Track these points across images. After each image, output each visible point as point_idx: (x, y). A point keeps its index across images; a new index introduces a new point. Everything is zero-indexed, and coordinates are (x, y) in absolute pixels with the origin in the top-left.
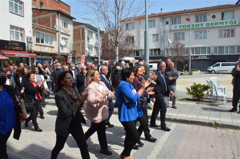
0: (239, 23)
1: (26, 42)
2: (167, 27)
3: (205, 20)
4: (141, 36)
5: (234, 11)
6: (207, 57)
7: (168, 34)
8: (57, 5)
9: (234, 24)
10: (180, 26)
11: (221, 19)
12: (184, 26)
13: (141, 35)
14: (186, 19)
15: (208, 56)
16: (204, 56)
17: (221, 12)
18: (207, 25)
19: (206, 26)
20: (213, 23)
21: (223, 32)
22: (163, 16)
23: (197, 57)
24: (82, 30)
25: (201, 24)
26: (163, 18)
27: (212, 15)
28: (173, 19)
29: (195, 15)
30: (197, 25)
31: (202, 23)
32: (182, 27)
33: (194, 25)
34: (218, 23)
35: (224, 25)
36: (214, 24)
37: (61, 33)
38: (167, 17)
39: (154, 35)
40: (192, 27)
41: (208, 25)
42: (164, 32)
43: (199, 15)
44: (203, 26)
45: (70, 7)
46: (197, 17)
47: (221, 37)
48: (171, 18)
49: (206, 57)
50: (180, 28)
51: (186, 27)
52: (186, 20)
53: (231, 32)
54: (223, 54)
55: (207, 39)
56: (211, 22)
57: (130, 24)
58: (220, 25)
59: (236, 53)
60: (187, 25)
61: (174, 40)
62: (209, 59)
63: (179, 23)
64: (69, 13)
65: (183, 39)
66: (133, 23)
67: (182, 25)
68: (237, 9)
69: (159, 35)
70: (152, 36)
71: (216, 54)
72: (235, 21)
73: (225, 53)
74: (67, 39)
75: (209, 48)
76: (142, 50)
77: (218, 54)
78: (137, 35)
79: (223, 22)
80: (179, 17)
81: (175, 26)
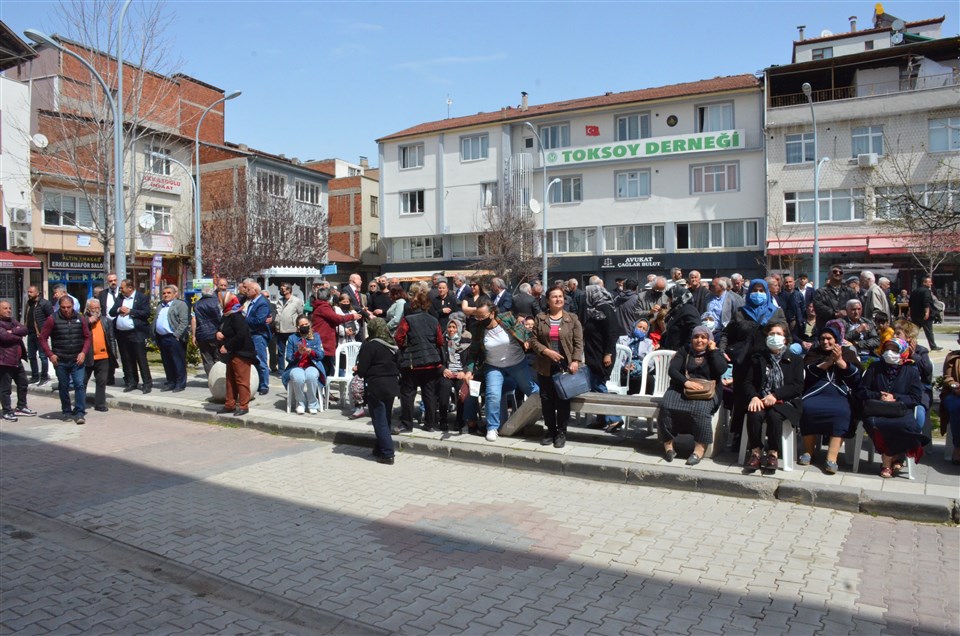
0: (747, 144)
1: (6, 224)
2: (526, 159)
3: (646, 134)
4: (445, 190)
5: (732, 101)
6: (653, 261)
7: (529, 182)
9: (731, 147)
10: (567, 155)
11: (693, 128)
12: (579, 155)
13: (445, 184)
14: (587, 128)
15: (656, 257)
16: (644, 256)
17: (696, 106)
18: (648, 151)
19: (647, 153)
20: (669, 142)
21: (704, 174)
22: (511, 121)
23: (622, 259)
24: (239, 175)
25: (630, 147)
26: (513, 128)
27: (665, 114)
28: (547, 130)
29: (616, 117)
30: (620, 151)
31: (633, 143)
32: (571, 155)
33: (610, 148)
34: (683, 142)
35: (700, 148)
36: (672, 148)
37: (141, 190)
39: (485, 186)
40: (603, 157)
41: (652, 148)
42: (517, 175)
43: (625, 115)
44: (637, 152)
45: (222, 91)
46: (623, 121)
47: (698, 189)
48: (540, 127)
49: (650, 258)
50: (567, 159)
51: (583, 157)
52: (588, 134)
53: (726, 172)
54: (705, 250)
55: (652, 196)
56: (663, 139)
57: (413, 146)
58: (690, 148)
59: (746, 247)
60: (586, 149)
61: (550, 201)
62: (657, 267)
63: (566, 144)
64: (221, 114)
65: (578, 197)
66: (421, 146)
67: (574, 150)
68: (742, 94)
69: (501, 187)
70: (479, 188)
71: (683, 251)
72: (736, 137)
73: (710, 244)
74: (167, 208)
75: (660, 229)
76: (451, 237)
77: (690, 250)
78: (434, 186)
79: (700, 140)
80: (563, 123)
81: (552, 155)
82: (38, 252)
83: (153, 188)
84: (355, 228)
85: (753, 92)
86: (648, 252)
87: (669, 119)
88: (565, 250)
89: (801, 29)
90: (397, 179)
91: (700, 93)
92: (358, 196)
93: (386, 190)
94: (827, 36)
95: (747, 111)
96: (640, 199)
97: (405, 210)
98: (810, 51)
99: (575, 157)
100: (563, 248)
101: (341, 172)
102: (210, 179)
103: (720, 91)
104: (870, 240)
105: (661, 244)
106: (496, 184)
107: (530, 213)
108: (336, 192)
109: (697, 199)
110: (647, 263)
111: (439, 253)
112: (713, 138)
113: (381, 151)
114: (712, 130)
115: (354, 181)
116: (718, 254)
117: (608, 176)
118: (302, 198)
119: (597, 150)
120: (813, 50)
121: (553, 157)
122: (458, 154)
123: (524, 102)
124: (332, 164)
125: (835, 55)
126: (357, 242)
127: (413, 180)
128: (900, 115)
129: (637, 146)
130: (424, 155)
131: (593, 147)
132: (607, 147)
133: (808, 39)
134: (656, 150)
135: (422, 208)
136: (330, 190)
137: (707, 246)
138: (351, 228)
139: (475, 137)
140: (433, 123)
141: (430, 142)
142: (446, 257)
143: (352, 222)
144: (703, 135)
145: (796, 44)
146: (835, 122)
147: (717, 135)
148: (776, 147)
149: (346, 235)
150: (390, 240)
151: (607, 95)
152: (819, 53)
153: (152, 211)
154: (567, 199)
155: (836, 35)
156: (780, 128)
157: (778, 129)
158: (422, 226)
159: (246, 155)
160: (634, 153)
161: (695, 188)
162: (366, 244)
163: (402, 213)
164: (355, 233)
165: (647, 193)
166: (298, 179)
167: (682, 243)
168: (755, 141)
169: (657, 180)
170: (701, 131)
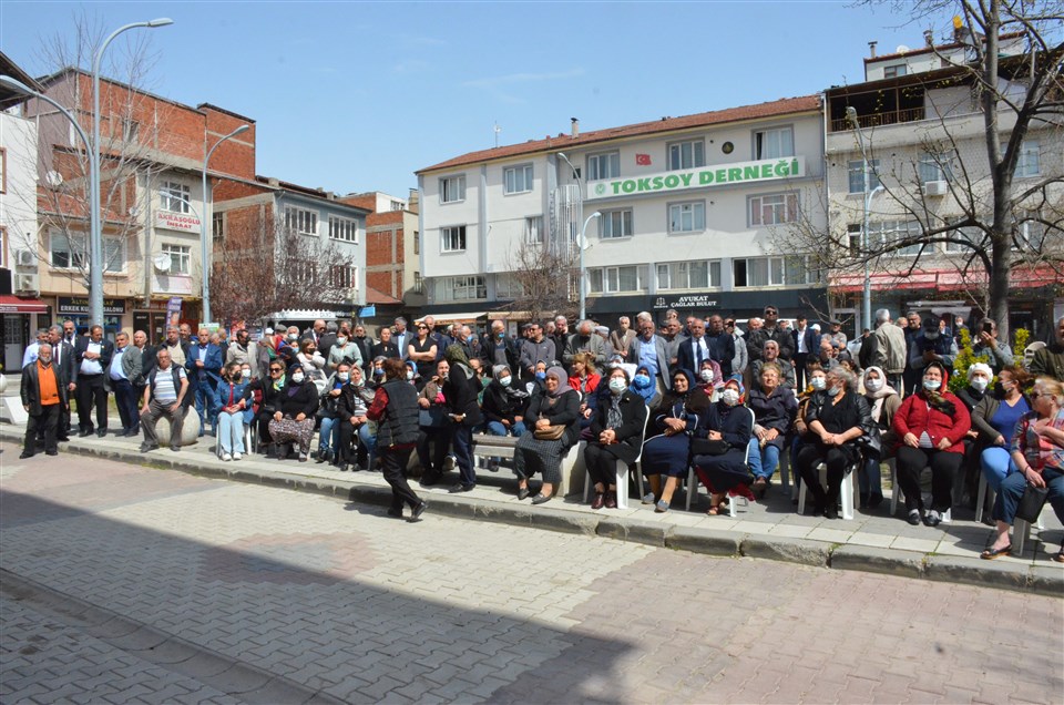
0: (807, 173)
1: (11, 267)
2: (571, 192)
3: (700, 163)
4: (488, 225)
5: (791, 126)
6: (708, 300)
8: (194, 121)
9: (790, 176)
10: (616, 186)
11: (750, 155)
12: (629, 186)
13: (488, 219)
14: (638, 156)
15: (711, 296)
16: (699, 295)
17: (753, 132)
18: (702, 181)
19: (701, 183)
20: (724, 171)
21: (762, 205)
22: (557, 150)
23: (676, 298)
24: (266, 211)
25: (683, 176)
27: (721, 140)
28: (596, 159)
29: (668, 144)
30: (672, 181)
31: (686, 172)
32: (620, 186)
33: (661, 178)
34: (739, 171)
35: (757, 177)
36: (727, 177)
37: (156, 229)
38: (578, 151)
39: (530, 220)
40: (655, 188)
41: (706, 178)
43: (679, 141)
44: (691, 182)
45: (253, 122)
46: (675, 148)
47: (756, 221)
48: (587, 157)
49: (706, 297)
50: (616, 191)
51: (633, 188)
53: (785, 202)
54: (765, 288)
55: (707, 229)
56: (718, 168)
57: (453, 178)
58: (747, 177)
59: (807, 285)
60: (635, 180)
61: (600, 236)
62: (712, 306)
63: (616, 174)
64: (252, 145)
65: (629, 232)
66: (463, 178)
67: (623, 181)
68: (801, 118)
69: (547, 220)
70: (523, 224)
71: (741, 289)
72: (795, 164)
73: (770, 282)
74: (185, 249)
75: (716, 265)
76: (495, 276)
77: (748, 288)
78: (477, 222)
79: (756, 168)
80: (613, 151)
81: (600, 186)
82: (45, 296)
83: (170, 227)
84: (398, 267)
85: (813, 116)
86: (704, 290)
87: (724, 146)
88: (616, 289)
89: (872, 44)
90: (436, 214)
91: (756, 117)
92: (400, 232)
93: (425, 227)
94: (903, 52)
95: (813, 138)
96: (693, 234)
97: (447, 247)
98: (882, 69)
99: (625, 189)
100: (612, 287)
101: (383, 206)
102: (236, 216)
103: (777, 114)
104: (940, 276)
105: (717, 282)
106: (540, 218)
107: (578, 250)
108: (377, 228)
109: (756, 232)
110: (702, 302)
111: (482, 293)
112: (771, 166)
113: (421, 184)
114: (771, 158)
115: (396, 216)
116: (778, 292)
117: (659, 211)
118: (336, 236)
119: (648, 180)
120: (886, 68)
121: (600, 189)
122: (500, 187)
123: (574, 129)
124: (372, 197)
125: (909, 72)
126: (400, 281)
127: (455, 215)
128: (971, 139)
129: (690, 175)
130: (465, 188)
131: (644, 178)
132: (659, 177)
133: (880, 56)
134: (710, 180)
135: (463, 246)
136: (370, 225)
137: (767, 284)
138: (393, 267)
139: (519, 168)
140: (480, 153)
141: (472, 174)
142: (490, 298)
143: (394, 260)
144: (760, 163)
145: (866, 62)
146: (901, 147)
147: (775, 162)
149: (388, 274)
150: (431, 280)
151: (664, 119)
152: (892, 70)
153: (170, 252)
154: (617, 234)
155: (912, 50)
156: (842, 154)
157: (840, 155)
158: (464, 264)
159: (273, 190)
160: (686, 183)
161: (754, 221)
162: (409, 283)
163: (443, 250)
164: (397, 272)
165: (702, 226)
166: (330, 215)
167: (740, 281)
168: (816, 169)
169: (712, 212)
170: (759, 158)
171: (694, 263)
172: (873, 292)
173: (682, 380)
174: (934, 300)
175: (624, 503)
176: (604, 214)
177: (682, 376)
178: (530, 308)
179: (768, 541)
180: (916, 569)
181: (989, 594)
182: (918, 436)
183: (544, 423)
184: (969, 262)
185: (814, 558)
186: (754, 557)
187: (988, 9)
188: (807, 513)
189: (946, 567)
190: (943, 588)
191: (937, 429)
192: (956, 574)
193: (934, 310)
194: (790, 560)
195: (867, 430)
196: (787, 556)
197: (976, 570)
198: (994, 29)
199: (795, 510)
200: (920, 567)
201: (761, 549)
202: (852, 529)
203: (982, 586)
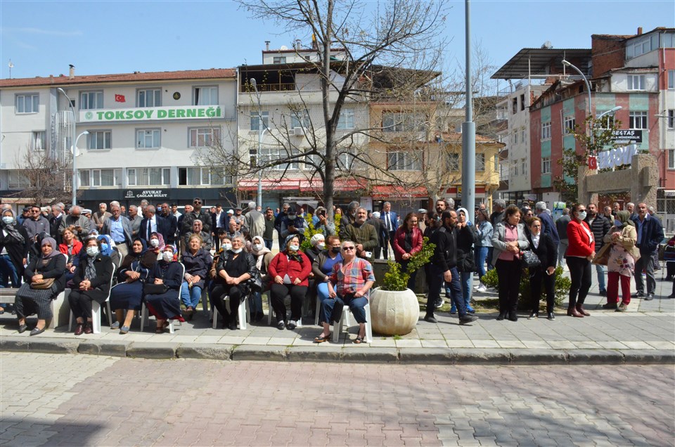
0: (225, 116)
2: (68, 116)
3: (158, 104)
4: (3, 135)
5: (217, 86)
6: (162, 193)
7: (71, 133)
9: (216, 117)
10: (100, 114)
11: (191, 102)
12: (109, 115)
13: (2, 130)
14: (116, 96)
15: (164, 191)
16: (156, 190)
17: (193, 87)
18: (159, 115)
19: (159, 117)
20: (174, 110)
21: (197, 133)
22: (57, 86)
23: (140, 191)
25: (146, 112)
27: (172, 91)
28: (86, 95)
29: (137, 90)
30: (139, 115)
31: (149, 109)
32: (103, 115)
33: (132, 112)
34: (183, 111)
35: (195, 116)
36: (176, 115)
38: (73, 89)
39: (36, 133)
40: (127, 118)
41: (162, 114)
42: (61, 126)
43: (145, 89)
44: (152, 116)
46: (142, 93)
47: (193, 144)
48: (80, 92)
49: (160, 191)
50: (100, 118)
51: (112, 117)
52: (116, 100)
53: (212, 133)
54: (198, 187)
55: (162, 148)
56: (169, 108)
58: (188, 116)
59: (225, 185)
60: (114, 111)
61: (88, 148)
62: (164, 197)
63: (101, 106)
65: (109, 146)
67: (105, 111)
68: (223, 82)
69: (48, 134)
70: (30, 135)
71: (183, 187)
72: (219, 110)
73: (201, 183)
75: (168, 171)
76: (7, 172)
77: (188, 186)
79: (195, 110)
80: (99, 91)
81: (89, 113)
85: (231, 81)
86: (159, 187)
87: (175, 94)
88: (98, 184)
89: (267, 43)
91: (195, 78)
94: (284, 49)
95: (230, 95)
96: (153, 150)
98: (272, 58)
99: (106, 117)
100: (97, 183)
103: (208, 78)
104: (301, 182)
105: (168, 181)
106: (44, 132)
107: (71, 156)
109: (193, 150)
110: (158, 194)
112: (204, 110)
114: (204, 105)
116: (206, 189)
117: (131, 132)
119: (123, 112)
120: (274, 58)
121: (89, 115)
122: (13, 108)
123: (71, 73)
125: (287, 62)
129: (152, 112)
131: (120, 111)
132: (130, 111)
133: (271, 50)
134: (165, 115)
137: (199, 184)
139: (28, 96)
142: (3, 188)
144: (197, 108)
145: (264, 52)
146: (281, 105)
147: (206, 108)
148: (243, 119)
151: (135, 73)
152: (277, 60)
154: (100, 147)
156: (247, 106)
157: (246, 107)
160: (149, 117)
161: (191, 143)
165: (158, 145)
167: (183, 181)
168: (231, 113)
169: (165, 137)
170: (196, 104)
171: (153, 169)
172: (263, 190)
173: (138, 245)
174: (298, 196)
175: (98, 329)
176: (91, 133)
177: (139, 242)
178: (35, 196)
179: (193, 347)
180: (282, 356)
181: (321, 366)
182: (283, 277)
183: (38, 278)
184: (313, 175)
185: (222, 355)
186: (185, 358)
187: (325, 32)
188: (219, 327)
189: (298, 353)
190: (296, 366)
191: (293, 272)
192: (304, 357)
193: (298, 202)
194: (208, 358)
195: (253, 274)
196: (206, 355)
197: (314, 353)
198: (328, 44)
199: (211, 326)
200: (284, 354)
201: (189, 353)
202: (246, 335)
203: (317, 362)
